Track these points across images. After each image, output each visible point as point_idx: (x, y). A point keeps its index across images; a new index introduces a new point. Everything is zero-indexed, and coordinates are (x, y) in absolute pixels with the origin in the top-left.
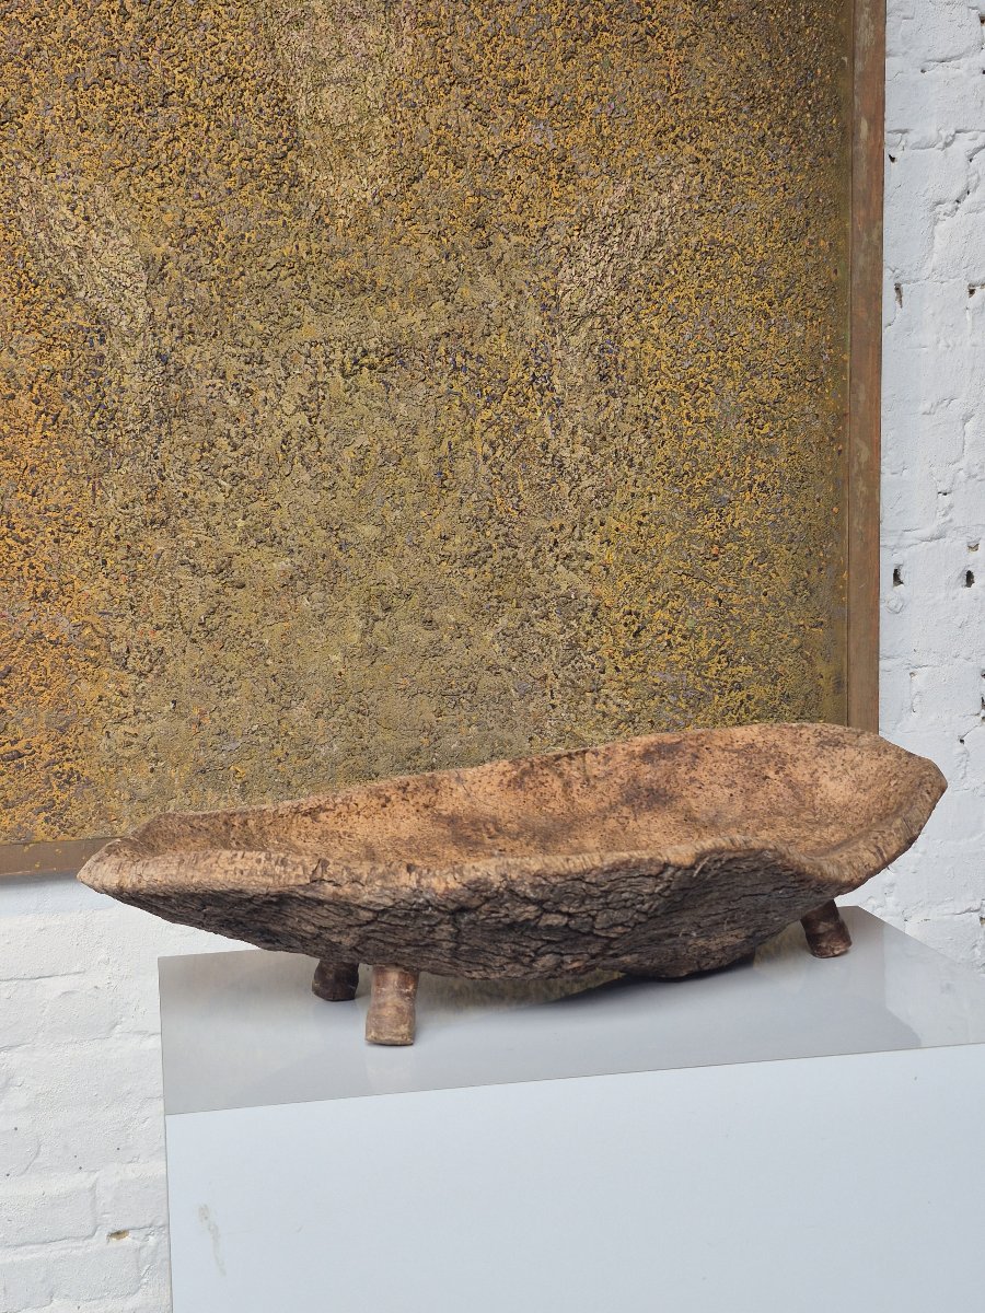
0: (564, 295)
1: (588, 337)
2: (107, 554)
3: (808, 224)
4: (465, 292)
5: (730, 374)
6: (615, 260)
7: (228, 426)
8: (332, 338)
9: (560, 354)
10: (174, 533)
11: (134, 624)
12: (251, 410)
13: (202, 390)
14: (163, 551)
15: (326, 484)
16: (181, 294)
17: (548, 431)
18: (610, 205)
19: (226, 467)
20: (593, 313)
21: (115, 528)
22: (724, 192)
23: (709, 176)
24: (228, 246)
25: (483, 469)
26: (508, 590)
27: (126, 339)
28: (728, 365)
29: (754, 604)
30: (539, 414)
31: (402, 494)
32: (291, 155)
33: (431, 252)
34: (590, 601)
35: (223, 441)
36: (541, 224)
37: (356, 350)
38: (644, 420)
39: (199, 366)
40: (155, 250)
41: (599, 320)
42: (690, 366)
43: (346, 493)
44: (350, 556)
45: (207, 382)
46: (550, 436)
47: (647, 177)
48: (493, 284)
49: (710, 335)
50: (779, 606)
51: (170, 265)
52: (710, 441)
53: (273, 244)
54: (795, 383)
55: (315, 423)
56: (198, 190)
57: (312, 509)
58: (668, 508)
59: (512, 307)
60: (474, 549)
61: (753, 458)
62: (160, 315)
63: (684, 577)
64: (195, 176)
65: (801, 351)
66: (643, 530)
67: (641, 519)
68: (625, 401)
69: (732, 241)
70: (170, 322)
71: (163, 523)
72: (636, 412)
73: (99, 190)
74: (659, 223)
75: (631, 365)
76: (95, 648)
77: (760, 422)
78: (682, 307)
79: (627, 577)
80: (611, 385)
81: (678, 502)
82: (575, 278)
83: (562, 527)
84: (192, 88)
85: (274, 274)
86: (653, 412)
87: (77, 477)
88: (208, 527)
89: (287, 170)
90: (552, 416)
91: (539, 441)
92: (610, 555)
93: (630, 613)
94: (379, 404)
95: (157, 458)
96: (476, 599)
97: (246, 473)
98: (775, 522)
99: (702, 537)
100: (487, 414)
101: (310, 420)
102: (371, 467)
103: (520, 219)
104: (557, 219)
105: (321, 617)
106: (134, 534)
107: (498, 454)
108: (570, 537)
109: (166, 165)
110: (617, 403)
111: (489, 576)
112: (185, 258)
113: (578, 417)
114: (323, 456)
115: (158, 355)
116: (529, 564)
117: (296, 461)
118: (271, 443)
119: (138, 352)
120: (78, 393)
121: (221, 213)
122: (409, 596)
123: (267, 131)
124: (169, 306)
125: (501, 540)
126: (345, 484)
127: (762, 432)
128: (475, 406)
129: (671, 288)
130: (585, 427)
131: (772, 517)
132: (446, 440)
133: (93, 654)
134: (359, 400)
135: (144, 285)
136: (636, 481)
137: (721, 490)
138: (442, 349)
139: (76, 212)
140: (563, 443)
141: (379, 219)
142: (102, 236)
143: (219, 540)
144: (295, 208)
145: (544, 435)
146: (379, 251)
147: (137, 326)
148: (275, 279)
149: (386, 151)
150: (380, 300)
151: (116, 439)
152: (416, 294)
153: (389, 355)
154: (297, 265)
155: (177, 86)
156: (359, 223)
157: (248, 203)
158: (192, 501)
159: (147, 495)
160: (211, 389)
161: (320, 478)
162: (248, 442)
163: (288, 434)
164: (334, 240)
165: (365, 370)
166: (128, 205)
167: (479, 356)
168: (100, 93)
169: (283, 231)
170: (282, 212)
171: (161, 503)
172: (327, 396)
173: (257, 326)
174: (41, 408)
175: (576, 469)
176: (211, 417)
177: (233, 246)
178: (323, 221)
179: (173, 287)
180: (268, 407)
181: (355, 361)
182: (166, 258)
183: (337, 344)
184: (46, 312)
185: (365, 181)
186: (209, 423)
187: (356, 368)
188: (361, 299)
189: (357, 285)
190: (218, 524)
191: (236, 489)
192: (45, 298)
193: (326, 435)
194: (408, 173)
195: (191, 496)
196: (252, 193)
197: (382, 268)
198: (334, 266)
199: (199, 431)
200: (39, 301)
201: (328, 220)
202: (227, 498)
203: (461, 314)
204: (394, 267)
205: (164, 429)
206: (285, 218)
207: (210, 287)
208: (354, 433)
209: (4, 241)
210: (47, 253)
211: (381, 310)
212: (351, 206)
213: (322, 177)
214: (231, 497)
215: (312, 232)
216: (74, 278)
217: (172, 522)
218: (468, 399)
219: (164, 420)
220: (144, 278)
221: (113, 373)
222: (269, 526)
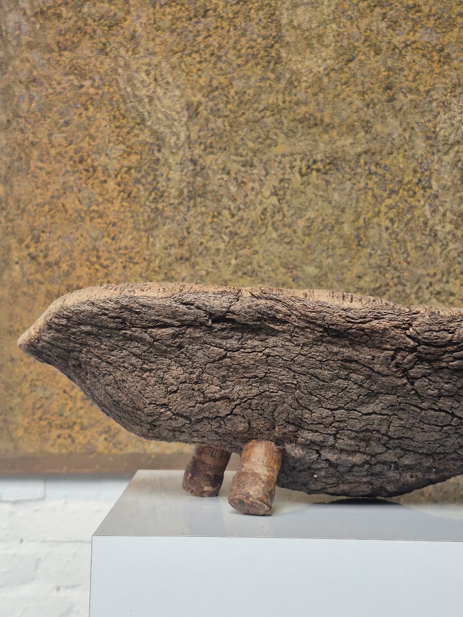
0: (440, 131)
1: (455, 156)
2: (152, 277)
4: (378, 128)
7: (230, 203)
8: (295, 152)
9: (436, 167)
10: (193, 266)
12: (244, 194)
13: (216, 180)
14: (186, 277)
15: (287, 240)
16: (207, 125)
17: (428, 213)
19: (227, 227)
20: (458, 142)
21: (159, 261)
24: (236, 98)
25: (385, 235)
27: (173, 150)
31: (334, 248)
32: (277, 46)
33: (358, 103)
35: (226, 213)
36: (427, 88)
37: (309, 160)
39: (215, 167)
40: (193, 99)
43: (299, 247)
44: (299, 285)
45: (219, 176)
46: (429, 216)
48: (394, 123)
51: (201, 108)
53: (263, 96)
55: (282, 203)
56: (220, 65)
57: (277, 255)
59: (407, 137)
60: (378, 285)
62: (194, 136)
64: (219, 57)
70: (199, 141)
71: (188, 259)
73: (164, 64)
82: (448, 121)
83: (435, 274)
84: (221, 8)
85: (262, 114)
87: (138, 230)
88: (214, 263)
89: (273, 54)
90: (430, 205)
91: (422, 219)
94: (321, 193)
95: (186, 221)
97: (238, 231)
100: (389, 202)
101: (279, 200)
102: (315, 231)
103: (414, 85)
104: (438, 85)
106: (170, 266)
107: (395, 226)
108: (440, 280)
109: (203, 51)
112: (211, 104)
113: (448, 206)
114: (286, 223)
115: (191, 160)
116: (413, 296)
117: (269, 225)
118: (254, 214)
119: (180, 158)
120: (143, 181)
121: (233, 78)
123: (263, 32)
124: (200, 131)
125: (395, 280)
126: (298, 241)
128: (381, 196)
130: (451, 211)
132: (362, 217)
134: (310, 190)
135: (185, 119)
138: (362, 162)
139: (150, 77)
140: (437, 221)
141: (327, 84)
142: (163, 91)
143: (220, 271)
144: (277, 77)
145: (425, 216)
146: (326, 103)
147: (180, 143)
148: (263, 117)
149: (333, 44)
150: (326, 131)
151: (163, 209)
152: (348, 127)
153: (330, 164)
154: (276, 110)
155: (213, 6)
156: (314, 86)
157: (250, 73)
158: (206, 247)
159: (180, 241)
160: (221, 181)
161: (282, 236)
162: (241, 213)
163: (265, 209)
164: (299, 95)
165: (314, 172)
166: (180, 72)
167: (386, 166)
168: (168, 10)
169: (269, 89)
170: (269, 79)
171: (186, 247)
172: (290, 187)
173: (251, 144)
174: (121, 189)
175: (445, 238)
176: (220, 197)
177: (239, 98)
178: (294, 85)
179: (202, 121)
180: (254, 193)
181: (309, 167)
182: (200, 103)
183: (298, 157)
184: (128, 133)
185: (320, 61)
186: (219, 201)
187: (309, 171)
188: (314, 130)
189: (312, 122)
190: (220, 261)
191: (232, 241)
192: (128, 125)
193: (288, 211)
194: (346, 57)
195: (205, 244)
196: (252, 67)
197: (328, 112)
198: (298, 111)
199: (212, 205)
200: (124, 127)
201: (296, 84)
202: (226, 246)
203: (375, 141)
204: (335, 112)
205: (191, 204)
206: (271, 82)
207: (224, 121)
208: (306, 210)
209: (108, 92)
210: (132, 100)
211: (326, 137)
212: (311, 76)
213: (294, 59)
214: (230, 245)
215: (286, 90)
216: (146, 114)
217: (193, 259)
218: (378, 191)
219: (191, 198)
220: (187, 115)
221: (163, 170)
222: (250, 264)
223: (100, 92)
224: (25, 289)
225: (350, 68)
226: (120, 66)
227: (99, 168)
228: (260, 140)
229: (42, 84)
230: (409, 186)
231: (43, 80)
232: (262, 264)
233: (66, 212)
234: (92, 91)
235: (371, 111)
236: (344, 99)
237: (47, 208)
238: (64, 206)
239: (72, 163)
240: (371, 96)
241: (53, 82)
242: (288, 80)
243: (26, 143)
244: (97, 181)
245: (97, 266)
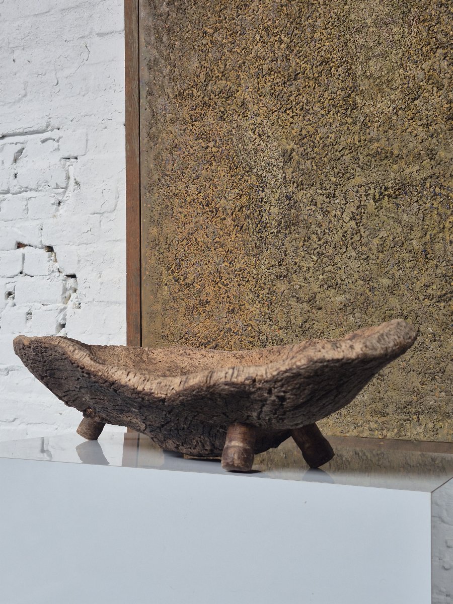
2: (260, 292)
4: (442, 153)
7: (317, 229)
8: (369, 182)
10: (289, 282)
11: (270, 326)
12: (328, 221)
13: (306, 211)
14: (284, 291)
15: (363, 257)
16: (298, 167)
19: (315, 249)
21: (264, 279)
24: (321, 142)
25: (450, 248)
27: (273, 190)
31: (404, 262)
32: (353, 95)
33: (423, 134)
35: (314, 237)
37: (381, 188)
39: (305, 200)
40: (288, 147)
43: (374, 262)
44: (375, 295)
45: (308, 208)
51: (294, 153)
53: (342, 139)
55: (359, 226)
56: (308, 116)
57: (356, 270)
60: (444, 292)
62: (288, 177)
64: (307, 110)
70: (293, 180)
71: (285, 277)
73: (265, 122)
76: (253, 337)
84: (308, 70)
85: (342, 153)
87: (249, 255)
88: (305, 279)
89: (350, 102)
94: (393, 215)
95: (283, 245)
96: (445, 320)
97: (324, 252)
100: (452, 218)
101: (357, 224)
102: (388, 248)
105: (359, 326)
106: (272, 282)
109: (295, 107)
111: (452, 308)
112: (301, 149)
114: (363, 243)
115: (287, 196)
117: (349, 245)
118: (337, 237)
119: (278, 196)
120: (251, 216)
121: (318, 126)
122: (406, 317)
123: (342, 85)
124: (293, 173)
126: (374, 257)
128: (445, 214)
132: (429, 233)
133: (252, 340)
134: (382, 213)
135: (282, 164)
138: (428, 185)
139: (255, 133)
141: (396, 121)
142: (265, 143)
143: (310, 285)
144: (354, 120)
146: (395, 137)
147: (278, 183)
148: (342, 156)
149: (401, 87)
150: (395, 162)
151: (266, 237)
152: (414, 156)
153: (399, 189)
155: (302, 70)
156: (385, 124)
157: (332, 121)
158: (299, 266)
159: (279, 262)
160: (310, 211)
161: (360, 254)
162: (326, 236)
163: (346, 232)
164: (372, 134)
165: (386, 197)
166: (277, 127)
167: (449, 187)
168: (268, 78)
169: (347, 132)
170: (347, 123)
171: (284, 267)
172: (366, 212)
173: (333, 179)
174: (236, 224)
176: (309, 225)
178: (367, 125)
179: (295, 163)
180: (336, 219)
181: (381, 194)
182: (293, 150)
183: (372, 186)
184: (240, 179)
185: (389, 103)
186: (308, 227)
187: (381, 197)
188: (385, 162)
189: (383, 155)
190: (310, 277)
191: (319, 260)
192: (240, 173)
193: (364, 232)
194: (412, 96)
195: (298, 264)
196: (333, 115)
197: (396, 146)
198: (372, 147)
199: (303, 232)
200: (238, 175)
201: (369, 125)
202: (315, 264)
203: (439, 166)
204: (403, 144)
205: (287, 232)
206: (349, 126)
207: (312, 162)
208: (379, 230)
209: (226, 149)
210: (242, 153)
211: (395, 167)
212: (382, 116)
213: (368, 103)
215: (361, 131)
216: (253, 163)
217: (289, 276)
218: (442, 210)
219: (287, 227)
220: (283, 161)
221: (267, 206)
222: (334, 278)
223: (220, 150)
224: (172, 304)
225: (415, 105)
226: (234, 128)
227: (220, 209)
228: (340, 175)
229: (180, 149)
231: (181, 145)
232: (344, 277)
233: (198, 244)
234: (214, 150)
235: (435, 140)
236: (411, 133)
237: (185, 242)
238: (196, 240)
239: (201, 206)
240: (435, 127)
241: (188, 146)
242: (363, 122)
243: (171, 194)
244: (219, 219)
245: (220, 285)
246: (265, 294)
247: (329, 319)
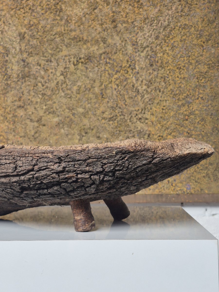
0: (139, 41)
1: (146, 53)
2: (7, 116)
3: (215, 18)
4: (110, 41)
5: (191, 64)
6: (155, 31)
7: (42, 80)
8: (71, 54)
9: (138, 58)
10: (26, 110)
11: (14, 136)
12: (48, 75)
13: (34, 69)
14: (22, 115)
15: (69, 96)
16: (29, 43)
17: (134, 81)
18: (153, 15)
19: (40, 91)
20: (148, 46)
21: (10, 108)
22: (188, 10)
23: (184, 5)
24: (42, 29)
25: (115, 92)
26: (122, 128)
27: (14, 56)
28: (190, 61)
29: (199, 134)
30: (131, 76)
31: (91, 99)
32: (60, 3)
33: (99, 29)
34: (147, 132)
35: (40, 84)
36: (132, 21)
37: (77, 58)
38: (164, 78)
39: (34, 63)
40: (22, 31)
41: (149, 48)
42: (178, 62)
43: (75, 99)
44: (75, 118)
45: (36, 67)
47: (164, 6)
49: (184, 52)
50: (208, 135)
51: (26, 35)
52: (185, 84)
53: (54, 28)
54: (212, 66)
55: (66, 79)
56: (34, 14)
57: (65, 103)
58: (171, 105)
59: (123, 45)
60: (112, 116)
61: (199, 89)
62: (23, 48)
63: (177, 126)
64: (33, 10)
65: (214, 57)
66: (164, 111)
67: (163, 108)
68: (158, 72)
69: (191, 24)
70: (26, 51)
72: (161, 75)
73: (7, 15)
74: (169, 19)
75: (160, 61)
77: (201, 78)
78: (176, 44)
79: (159, 125)
80: (154, 67)
81: (175, 103)
82: (143, 36)
83: (138, 110)
85: (54, 36)
86: (166, 75)
88: (35, 108)
89: (59, 8)
90: (135, 77)
91: (131, 84)
92: (154, 119)
93: (160, 136)
94: (84, 73)
95: (21, 89)
96: (113, 131)
97: (46, 93)
98: (206, 109)
99: (182, 113)
100: (116, 76)
101: (64, 77)
102: (82, 91)
103: (126, 19)
104: (137, 19)
105: (67, 135)
106: (15, 110)
107: (119, 87)
108: (141, 113)
109: (25, 7)
110: (155, 73)
111: (116, 124)
112: (30, 33)
113: (144, 77)
114: (68, 88)
115: (22, 60)
116: (128, 121)
117: (60, 90)
118: (53, 85)
119: (17, 59)
120: (0, 71)
121: (40, 20)
122: (92, 130)
124: (26, 46)
125: (120, 113)
126: (74, 96)
127: (202, 82)
128: (112, 74)
129: (172, 39)
130: (145, 80)
131: (205, 108)
132: (104, 84)
134: (78, 72)
135: (19, 41)
136: (161, 97)
137: (188, 99)
138: (103, 58)
140: (139, 85)
141: (84, 21)
142: (8, 27)
143: (38, 112)
144: (61, 18)
145: (133, 83)
146: (84, 30)
147: (16, 52)
148: (55, 38)
149: (87, 1)
150: (85, 44)
151: (10, 84)
152: (95, 42)
153: (87, 59)
154: (61, 34)
156: (79, 22)
157: (48, 17)
158: (31, 101)
159: (19, 99)
160: (37, 70)
161: (67, 95)
162: (47, 84)
163: (58, 82)
164: (71, 27)
165: (80, 64)
167: (114, 59)
169: (57, 25)
170: (57, 20)
171: (22, 101)
172: (69, 71)
173: (50, 51)
175: (143, 93)
176: (37, 77)
177: (43, 29)
178: (69, 22)
179: (27, 41)
180: (52, 75)
181: (77, 61)
182: (25, 33)
183: (72, 57)
185: (81, 10)
186: (36, 79)
187: (78, 63)
188: (79, 43)
189: (78, 40)
190: (38, 107)
191: (43, 98)
193: (69, 82)
194: (93, 7)
196: (49, 14)
197: (85, 34)
198: (72, 34)
199: (33, 81)
201: (70, 21)
202: (41, 100)
203: (108, 48)
204: (89, 34)
205: (23, 81)
207: (37, 41)
208: (77, 82)
211: (85, 46)
212: (77, 17)
213: (68, 9)
214: (42, 100)
215: (65, 25)
217: (25, 107)
218: (110, 72)
219: (23, 78)
220: (19, 39)
221: (10, 65)
222: (52, 108)
225: (95, 13)
228: (54, 49)
230: (125, 68)
232: (58, 108)
235: (106, 33)
236: (93, 28)
240: (106, 26)
242: (66, 20)
246: (11, 117)
247: (50, 131)
